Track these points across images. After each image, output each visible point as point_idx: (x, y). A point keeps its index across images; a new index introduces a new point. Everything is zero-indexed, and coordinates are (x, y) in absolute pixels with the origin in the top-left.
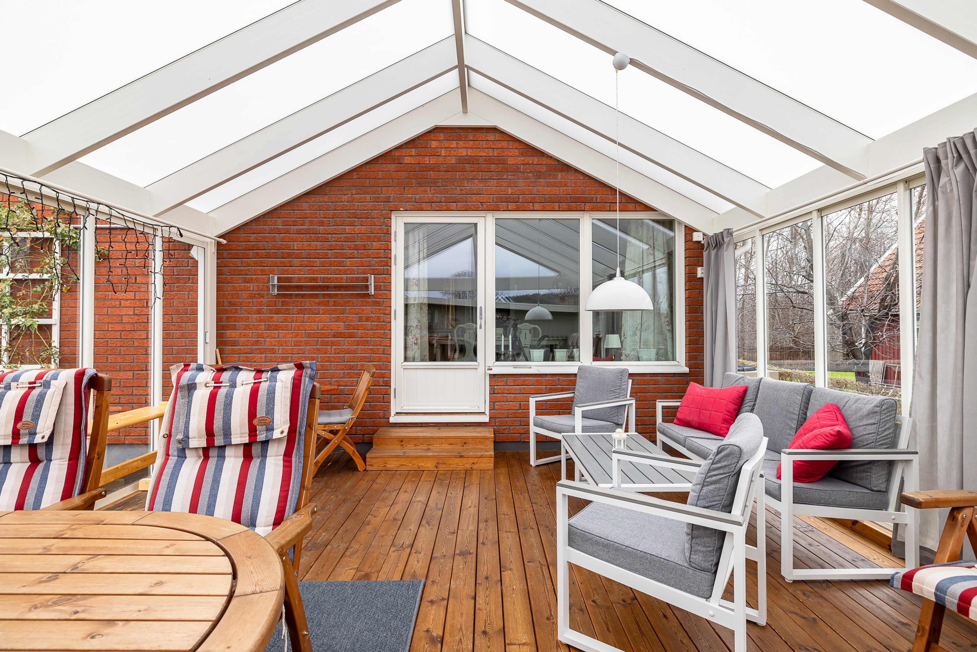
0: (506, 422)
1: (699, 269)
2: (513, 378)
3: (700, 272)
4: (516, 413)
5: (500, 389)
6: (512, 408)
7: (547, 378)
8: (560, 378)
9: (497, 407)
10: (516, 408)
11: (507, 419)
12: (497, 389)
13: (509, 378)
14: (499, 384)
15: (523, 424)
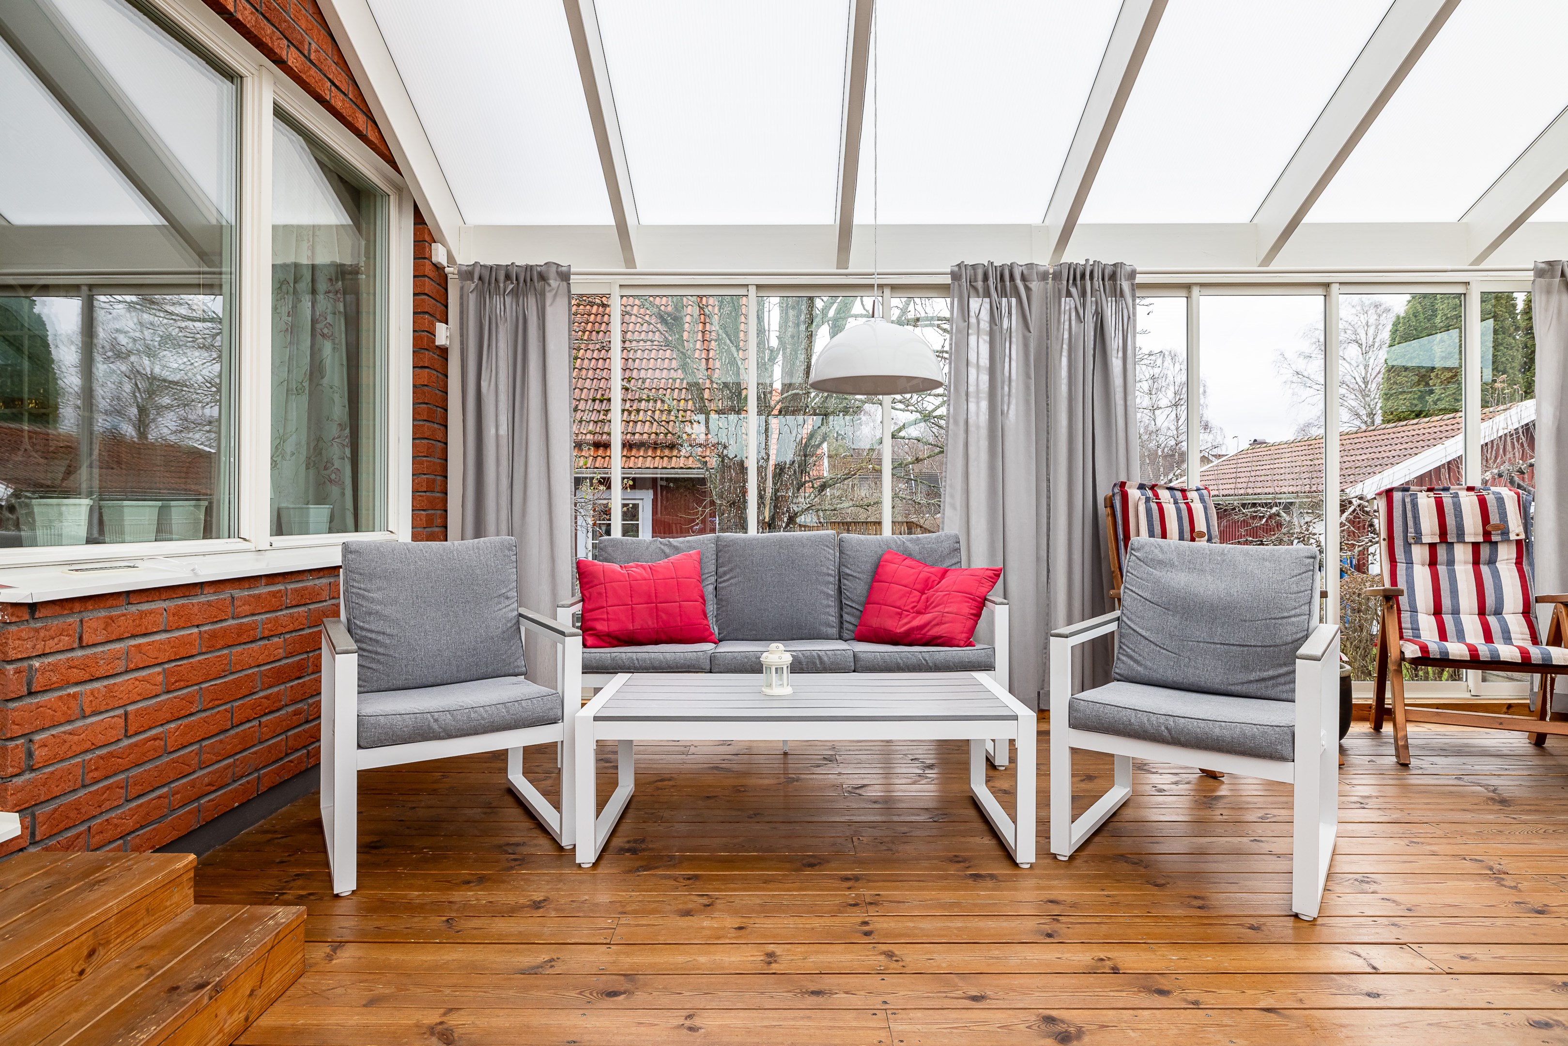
0: (76, 806)
1: (440, 328)
2: (103, 613)
3: (443, 335)
4: (111, 754)
5: (54, 668)
6: (100, 739)
7: (203, 599)
8: (237, 593)
9: (44, 752)
10: (112, 735)
11: (81, 793)
12: (43, 670)
13: (87, 616)
14: (51, 645)
15: (134, 792)
